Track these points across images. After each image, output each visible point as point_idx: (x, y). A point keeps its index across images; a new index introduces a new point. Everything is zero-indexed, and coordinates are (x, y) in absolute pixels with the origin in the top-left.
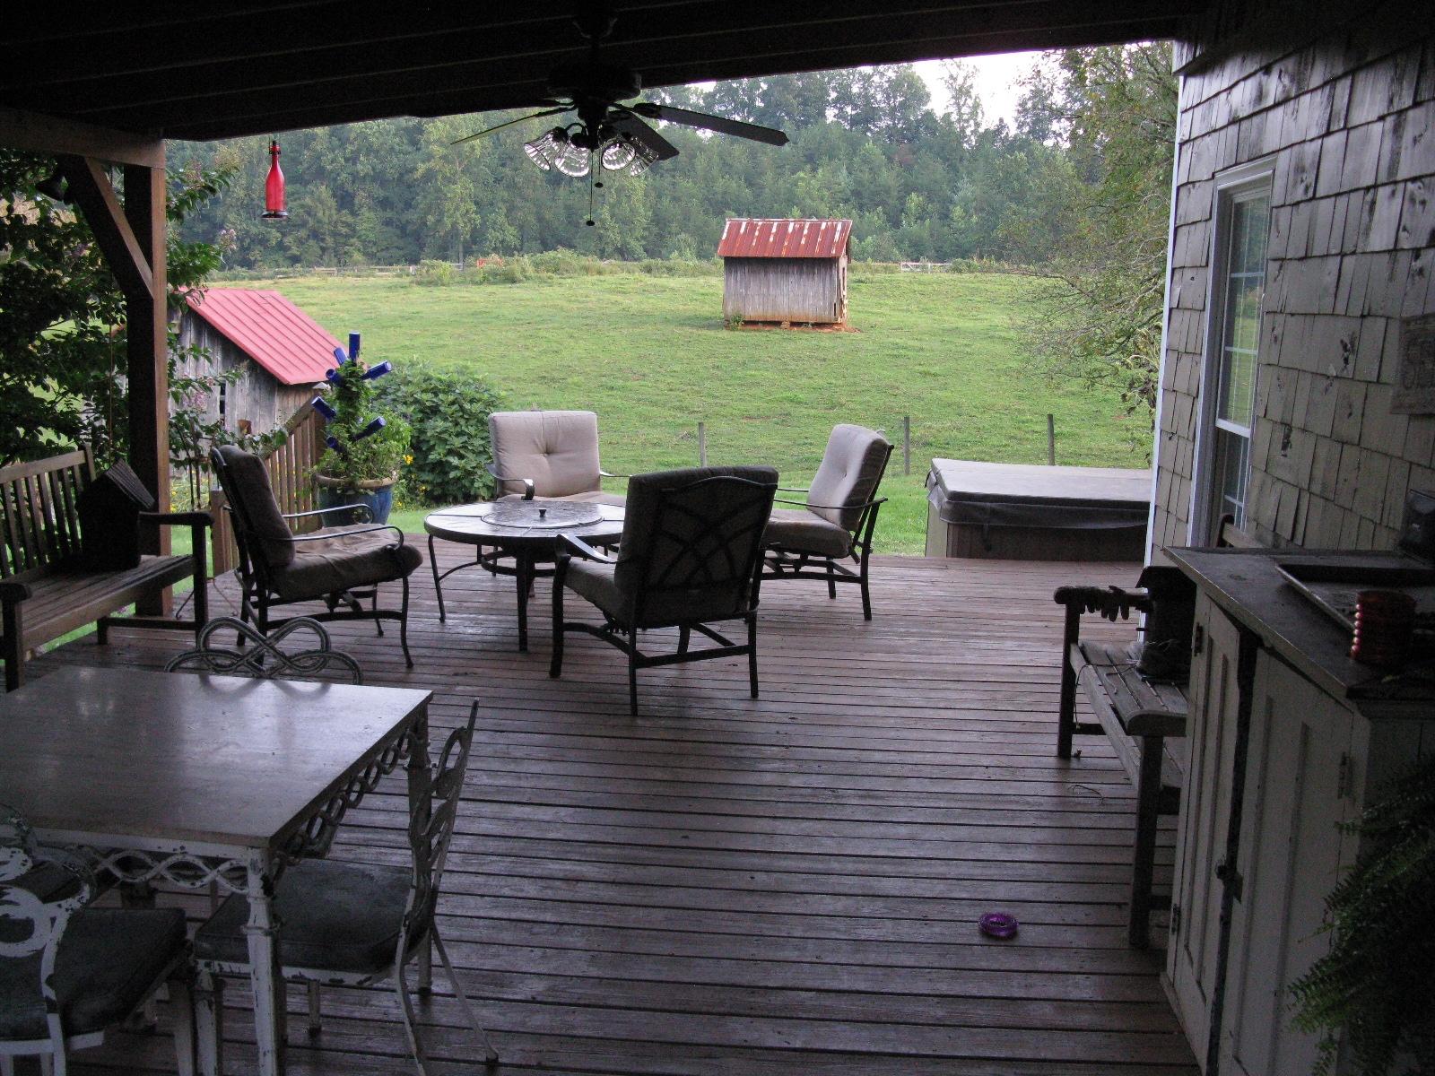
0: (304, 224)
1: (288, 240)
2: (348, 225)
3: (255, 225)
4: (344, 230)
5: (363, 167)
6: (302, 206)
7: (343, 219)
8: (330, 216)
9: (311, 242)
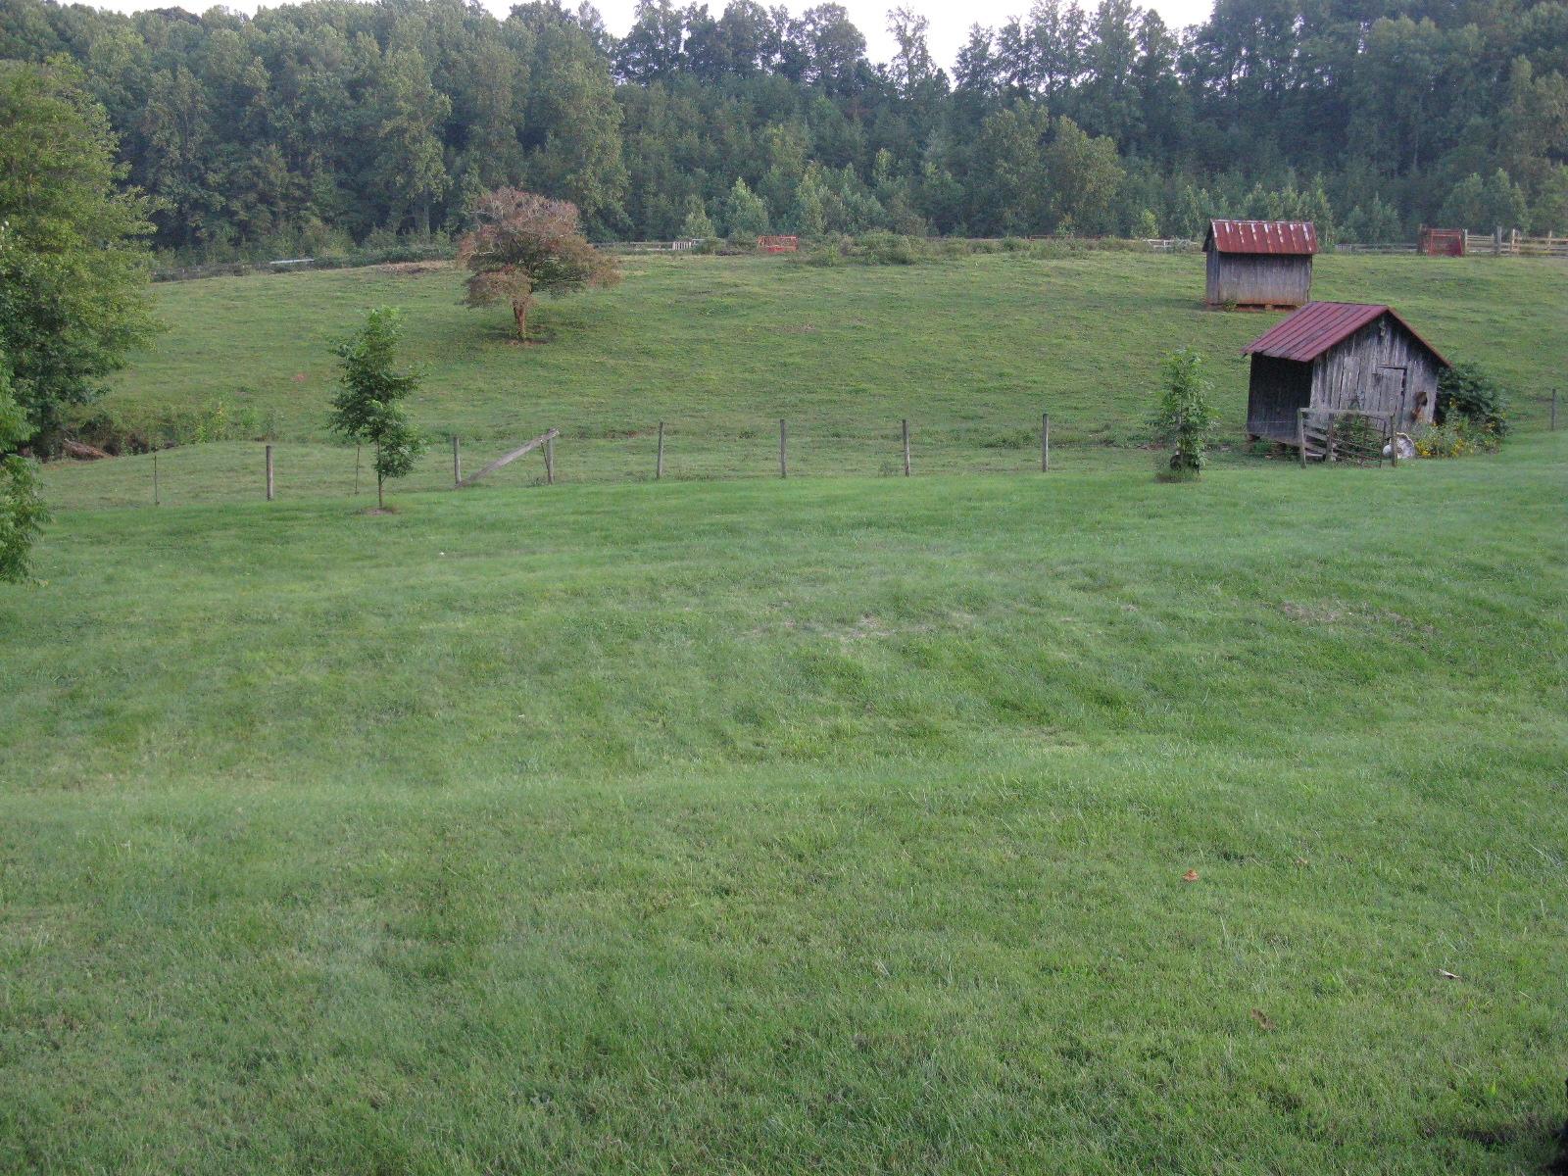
0: (253, 187)
1: (236, 205)
2: (299, 187)
3: (195, 189)
4: (298, 193)
5: (316, 123)
6: (250, 168)
7: (296, 181)
8: (283, 178)
9: (262, 207)
